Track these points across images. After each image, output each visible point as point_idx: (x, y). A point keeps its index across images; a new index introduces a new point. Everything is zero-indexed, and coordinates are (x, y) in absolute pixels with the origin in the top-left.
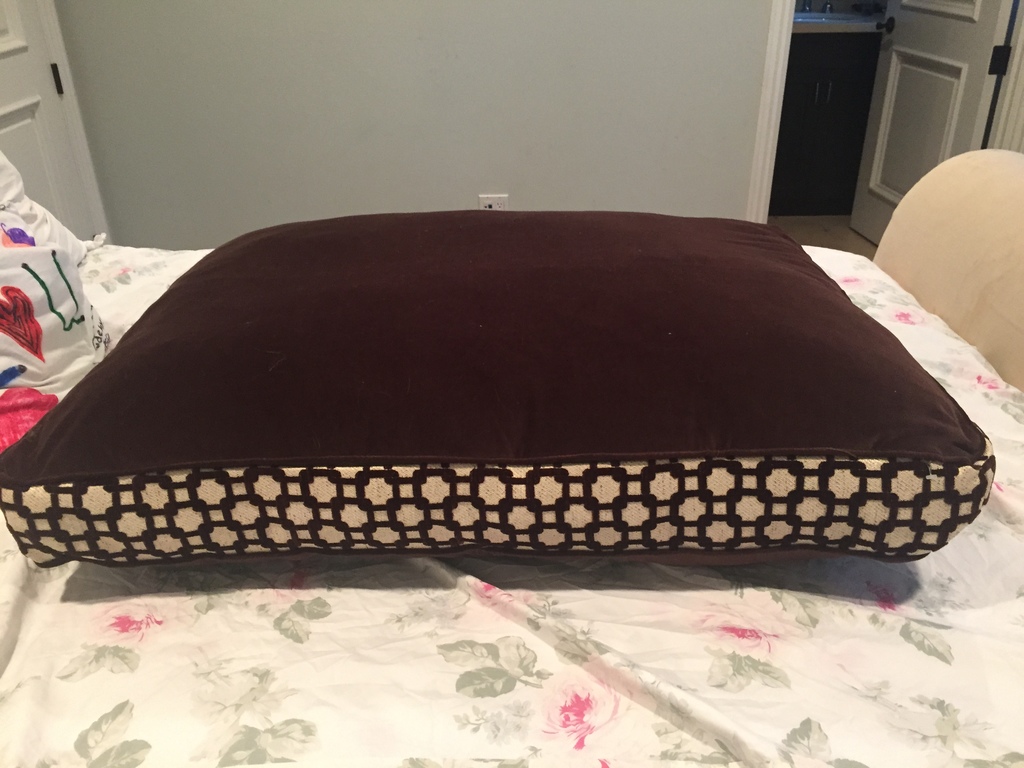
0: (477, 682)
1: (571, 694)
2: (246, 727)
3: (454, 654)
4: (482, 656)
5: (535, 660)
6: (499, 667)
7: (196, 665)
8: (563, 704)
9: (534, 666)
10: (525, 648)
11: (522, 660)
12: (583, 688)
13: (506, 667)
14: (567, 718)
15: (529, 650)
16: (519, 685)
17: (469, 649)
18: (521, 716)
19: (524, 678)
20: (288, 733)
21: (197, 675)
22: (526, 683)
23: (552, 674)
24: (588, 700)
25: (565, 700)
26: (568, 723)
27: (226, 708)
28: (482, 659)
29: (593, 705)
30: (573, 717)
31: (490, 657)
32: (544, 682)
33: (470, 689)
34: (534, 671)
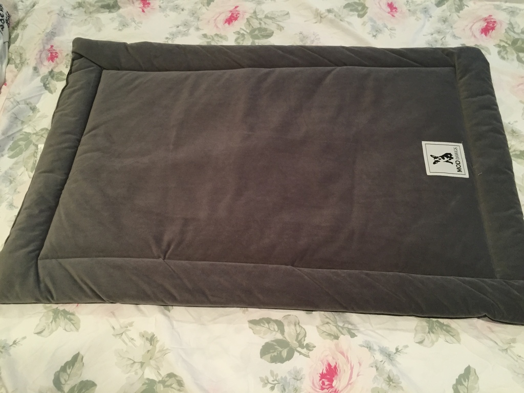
0: (272, 351)
1: (326, 363)
2: (148, 379)
3: (258, 328)
4: (275, 330)
5: (305, 336)
6: (284, 339)
7: (114, 328)
8: (321, 372)
9: (304, 340)
10: (300, 326)
11: (298, 335)
12: (333, 358)
13: (289, 340)
14: (323, 384)
15: (302, 327)
16: (296, 354)
17: (267, 325)
18: (298, 380)
19: (299, 349)
20: (171, 385)
21: (116, 335)
22: (300, 353)
23: (315, 347)
24: (335, 367)
25: (322, 369)
26: (324, 387)
27: (135, 362)
28: (274, 333)
29: (338, 373)
30: (327, 383)
31: (279, 331)
32: (311, 353)
33: (268, 356)
34: (305, 343)
